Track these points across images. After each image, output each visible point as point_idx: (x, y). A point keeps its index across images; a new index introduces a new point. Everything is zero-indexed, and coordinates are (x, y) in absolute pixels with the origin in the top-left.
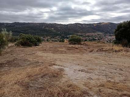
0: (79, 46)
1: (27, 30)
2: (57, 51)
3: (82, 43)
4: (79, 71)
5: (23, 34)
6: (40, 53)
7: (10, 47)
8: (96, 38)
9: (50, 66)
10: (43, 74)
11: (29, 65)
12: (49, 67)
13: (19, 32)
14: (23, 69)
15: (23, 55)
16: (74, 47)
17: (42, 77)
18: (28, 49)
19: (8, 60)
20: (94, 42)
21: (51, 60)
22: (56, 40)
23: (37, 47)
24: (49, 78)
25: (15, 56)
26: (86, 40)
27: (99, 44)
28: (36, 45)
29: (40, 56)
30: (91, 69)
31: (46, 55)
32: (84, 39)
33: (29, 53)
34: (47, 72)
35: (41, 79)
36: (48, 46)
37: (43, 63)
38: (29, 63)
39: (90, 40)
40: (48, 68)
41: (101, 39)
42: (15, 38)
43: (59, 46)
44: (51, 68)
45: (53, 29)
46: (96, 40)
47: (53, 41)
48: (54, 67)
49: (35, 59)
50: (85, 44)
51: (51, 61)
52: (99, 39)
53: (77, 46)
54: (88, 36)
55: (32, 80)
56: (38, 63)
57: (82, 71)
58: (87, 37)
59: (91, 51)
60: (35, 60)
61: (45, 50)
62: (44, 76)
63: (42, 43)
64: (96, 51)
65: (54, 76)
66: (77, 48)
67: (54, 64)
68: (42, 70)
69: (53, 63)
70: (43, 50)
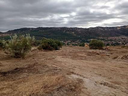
0: (101, 51)
1: (49, 34)
2: (77, 57)
3: (104, 48)
4: (101, 84)
5: (45, 38)
6: (59, 58)
7: (34, 50)
8: (119, 42)
9: (68, 74)
10: (59, 85)
11: (47, 71)
12: (67, 76)
13: (42, 36)
14: (41, 76)
15: (43, 59)
16: (95, 53)
17: (58, 90)
18: (49, 53)
19: (30, 64)
20: (118, 47)
21: (70, 67)
22: (76, 43)
23: (57, 51)
24: (65, 91)
25: (36, 60)
26: (108, 45)
27: (124, 50)
28: (56, 49)
29: (59, 62)
30: (116, 83)
31: (65, 61)
32: (106, 43)
33: (49, 58)
34: (64, 83)
35: (56, 92)
36: (68, 51)
37: (61, 70)
38: (47, 69)
39: (113, 45)
40: (65, 77)
41: (126, 43)
42: (38, 42)
43: (79, 51)
44: (69, 77)
45: (73, 33)
46: (120, 44)
47: (73, 45)
48: (72, 76)
49: (54, 64)
50: (107, 49)
51: (70, 69)
52: (123, 44)
53: (98, 51)
54: (111, 40)
55: (47, 93)
56: (57, 70)
57: (105, 84)
58: (109, 41)
59: (115, 58)
60: (54, 66)
61: (64, 55)
62: (60, 88)
63: (62, 47)
64: (121, 59)
65: (71, 90)
66: (98, 54)
67: (73, 73)
68: (59, 79)
69: (71, 70)
70: (63, 55)
